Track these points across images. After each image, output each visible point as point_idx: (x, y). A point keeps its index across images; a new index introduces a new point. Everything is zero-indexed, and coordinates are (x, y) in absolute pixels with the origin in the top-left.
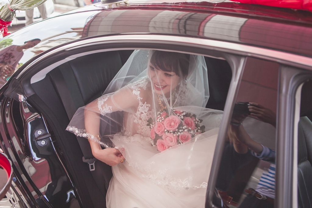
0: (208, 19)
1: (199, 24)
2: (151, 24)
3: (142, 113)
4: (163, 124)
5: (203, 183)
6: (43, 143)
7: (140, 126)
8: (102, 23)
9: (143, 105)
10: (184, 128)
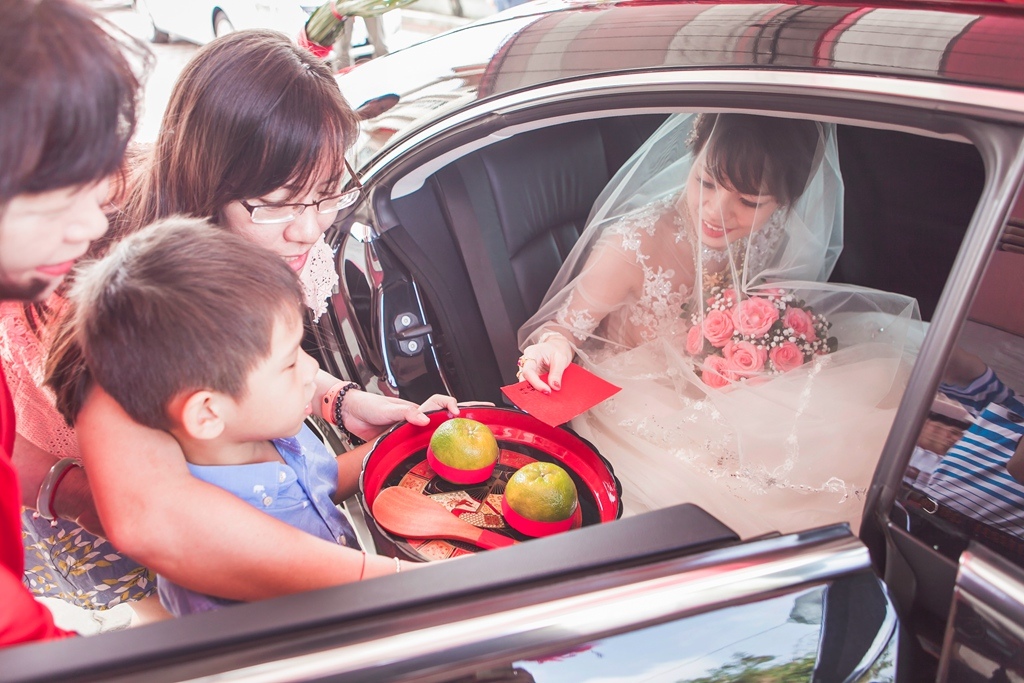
0: (847, 21)
1: (817, 36)
2: (677, 42)
3: (654, 299)
4: (729, 318)
5: (832, 479)
6: (412, 346)
7: (645, 332)
8: (539, 48)
9: (655, 276)
10: (786, 332)
